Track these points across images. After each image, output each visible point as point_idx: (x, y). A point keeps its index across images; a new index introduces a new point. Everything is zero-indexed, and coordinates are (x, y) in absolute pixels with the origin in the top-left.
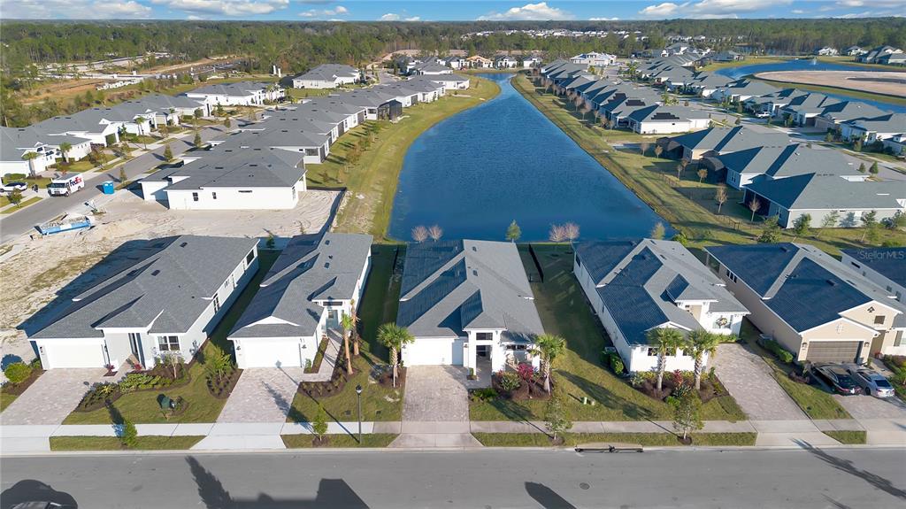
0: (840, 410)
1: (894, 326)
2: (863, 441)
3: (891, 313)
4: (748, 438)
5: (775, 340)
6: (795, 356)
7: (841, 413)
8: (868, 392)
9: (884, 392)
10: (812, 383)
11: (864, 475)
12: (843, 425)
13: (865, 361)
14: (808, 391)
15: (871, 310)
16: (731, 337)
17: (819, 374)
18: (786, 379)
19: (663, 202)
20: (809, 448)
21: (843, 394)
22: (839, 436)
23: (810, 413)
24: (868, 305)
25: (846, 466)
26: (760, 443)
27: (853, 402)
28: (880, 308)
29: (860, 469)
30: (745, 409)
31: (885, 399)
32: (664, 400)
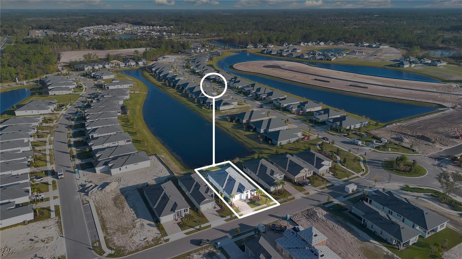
0: (304, 189)
1: (308, 172)
2: (309, 194)
3: (307, 169)
4: (294, 198)
5: (290, 178)
6: (294, 181)
7: (305, 190)
8: (307, 185)
9: (310, 184)
10: (299, 186)
11: (311, 199)
12: (306, 192)
13: (305, 179)
14: (298, 187)
15: (304, 170)
16: (283, 179)
17: (299, 184)
18: (295, 186)
19: (245, 141)
20: (302, 197)
21: (304, 186)
22: (305, 194)
23: (300, 191)
24: (304, 169)
25: (308, 198)
26: (296, 199)
27: (305, 187)
28: (306, 169)
29: (310, 198)
30: (291, 193)
31: (310, 186)
32: (279, 195)
